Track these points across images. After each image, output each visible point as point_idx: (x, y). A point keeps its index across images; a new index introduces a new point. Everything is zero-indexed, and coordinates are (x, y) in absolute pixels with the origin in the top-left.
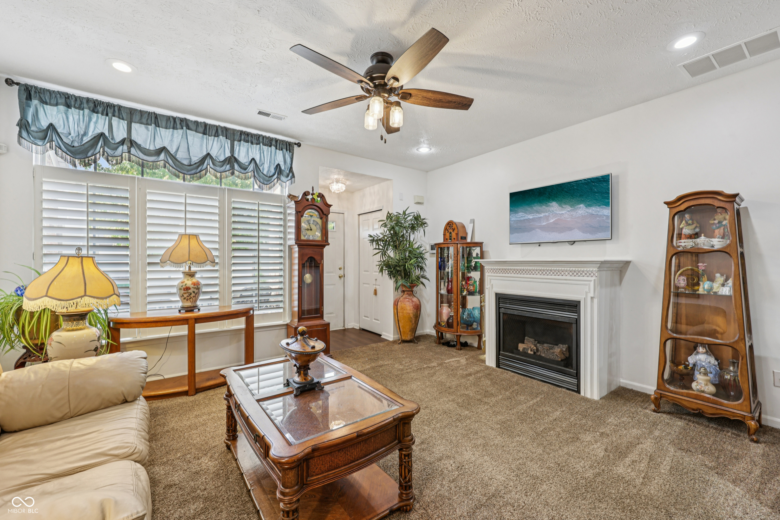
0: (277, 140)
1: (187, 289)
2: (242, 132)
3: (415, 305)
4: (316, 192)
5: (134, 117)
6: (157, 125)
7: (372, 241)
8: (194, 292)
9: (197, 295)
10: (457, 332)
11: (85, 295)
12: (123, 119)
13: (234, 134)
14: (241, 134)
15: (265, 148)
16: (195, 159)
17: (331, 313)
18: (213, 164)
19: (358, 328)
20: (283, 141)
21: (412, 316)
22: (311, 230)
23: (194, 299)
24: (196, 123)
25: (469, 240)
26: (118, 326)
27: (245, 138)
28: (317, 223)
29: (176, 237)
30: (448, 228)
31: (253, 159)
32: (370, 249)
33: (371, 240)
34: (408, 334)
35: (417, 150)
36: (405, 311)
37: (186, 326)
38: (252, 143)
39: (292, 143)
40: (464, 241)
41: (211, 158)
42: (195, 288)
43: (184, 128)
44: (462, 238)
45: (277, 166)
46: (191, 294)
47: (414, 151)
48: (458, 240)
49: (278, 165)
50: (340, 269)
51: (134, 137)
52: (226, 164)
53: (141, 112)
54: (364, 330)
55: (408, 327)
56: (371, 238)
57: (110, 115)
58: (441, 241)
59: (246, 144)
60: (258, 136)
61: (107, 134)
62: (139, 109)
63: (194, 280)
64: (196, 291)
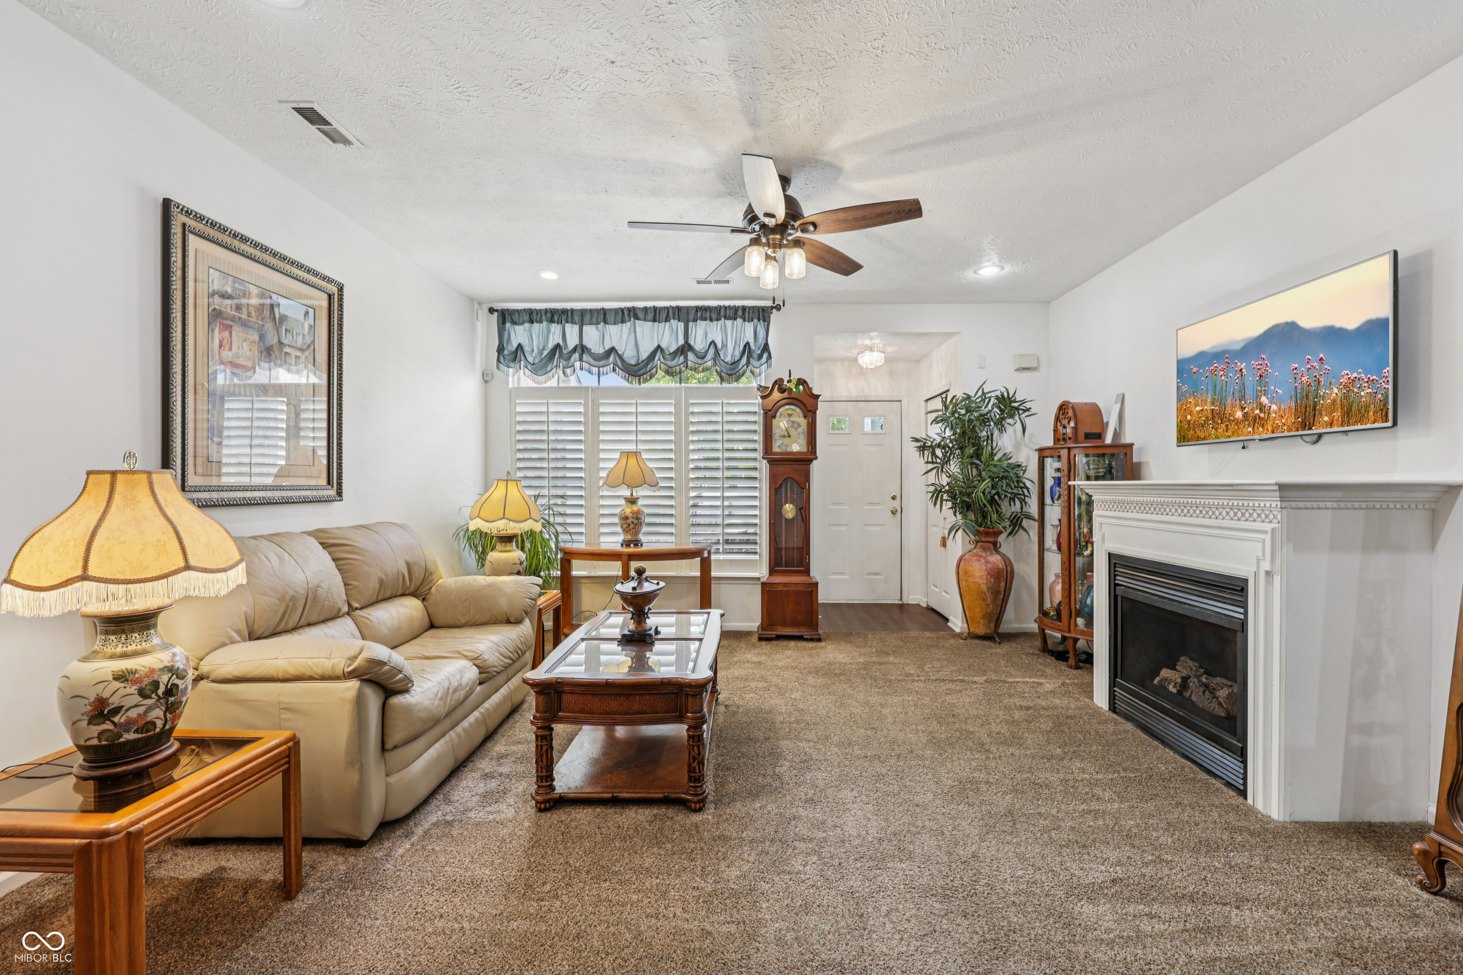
0: (744, 308)
1: (626, 518)
2: (698, 309)
3: (992, 569)
4: (795, 377)
5: (585, 318)
6: (606, 322)
7: (922, 448)
8: (633, 523)
9: (637, 527)
10: (1069, 631)
11: (504, 518)
12: (575, 324)
13: (688, 314)
14: (697, 311)
15: (729, 323)
16: (644, 355)
17: (876, 574)
18: (664, 358)
19: (924, 605)
20: (753, 308)
21: (985, 590)
22: (789, 436)
23: (634, 530)
24: (646, 309)
25: (1108, 440)
26: (568, 557)
27: (702, 314)
28: (800, 426)
29: (617, 456)
30: (1061, 416)
31: (713, 343)
32: (916, 463)
33: (919, 447)
34: (979, 623)
35: (974, 272)
36: (970, 579)
37: (619, 563)
38: (711, 320)
39: (768, 307)
40: (1097, 443)
41: (662, 351)
42: (633, 518)
43: (632, 319)
44: (1088, 436)
45: (745, 346)
46: (629, 525)
47: (969, 275)
48: (1076, 441)
49: (748, 343)
50: (894, 498)
51: (586, 342)
52: (678, 356)
53: (591, 311)
54: (933, 610)
55: (977, 610)
56: (918, 444)
57: (563, 322)
58: (1050, 443)
59: (703, 323)
60: (718, 309)
61: (561, 344)
62: (589, 308)
63: (635, 508)
64: (635, 522)
